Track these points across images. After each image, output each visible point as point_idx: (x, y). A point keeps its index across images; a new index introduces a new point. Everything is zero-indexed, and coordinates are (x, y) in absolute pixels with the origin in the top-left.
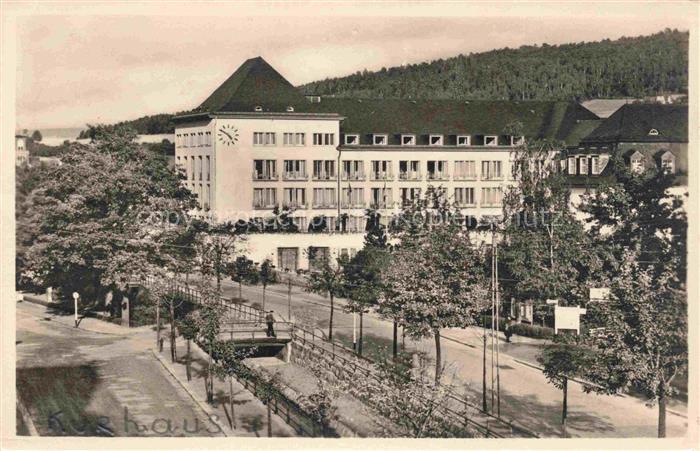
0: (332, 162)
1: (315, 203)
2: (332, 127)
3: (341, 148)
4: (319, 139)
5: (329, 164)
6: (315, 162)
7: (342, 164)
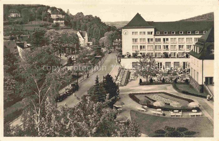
0: (152, 39)
1: (148, 49)
2: (152, 30)
3: (155, 35)
4: (149, 33)
5: (152, 40)
6: (148, 39)
7: (155, 39)
